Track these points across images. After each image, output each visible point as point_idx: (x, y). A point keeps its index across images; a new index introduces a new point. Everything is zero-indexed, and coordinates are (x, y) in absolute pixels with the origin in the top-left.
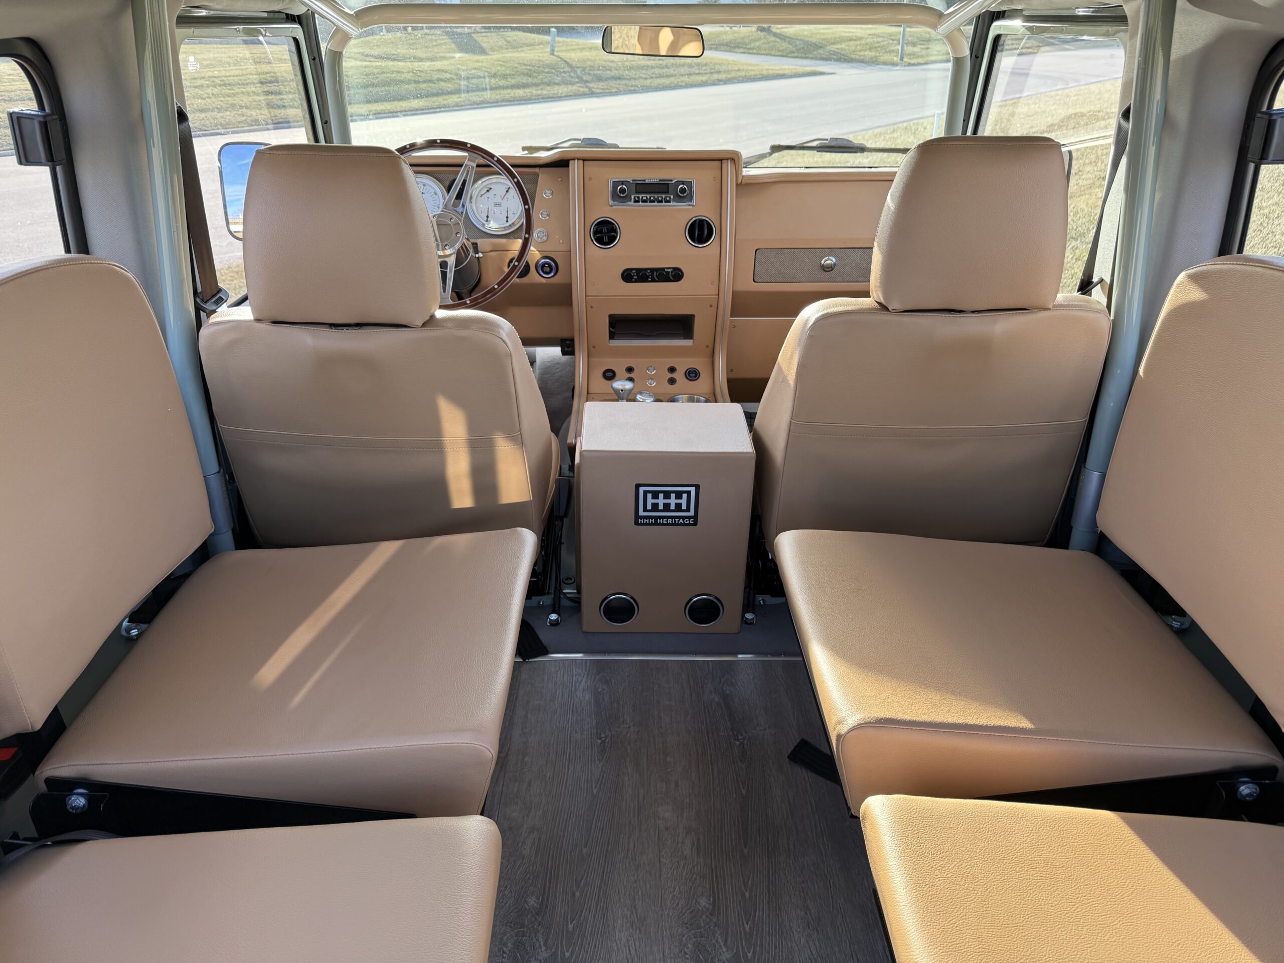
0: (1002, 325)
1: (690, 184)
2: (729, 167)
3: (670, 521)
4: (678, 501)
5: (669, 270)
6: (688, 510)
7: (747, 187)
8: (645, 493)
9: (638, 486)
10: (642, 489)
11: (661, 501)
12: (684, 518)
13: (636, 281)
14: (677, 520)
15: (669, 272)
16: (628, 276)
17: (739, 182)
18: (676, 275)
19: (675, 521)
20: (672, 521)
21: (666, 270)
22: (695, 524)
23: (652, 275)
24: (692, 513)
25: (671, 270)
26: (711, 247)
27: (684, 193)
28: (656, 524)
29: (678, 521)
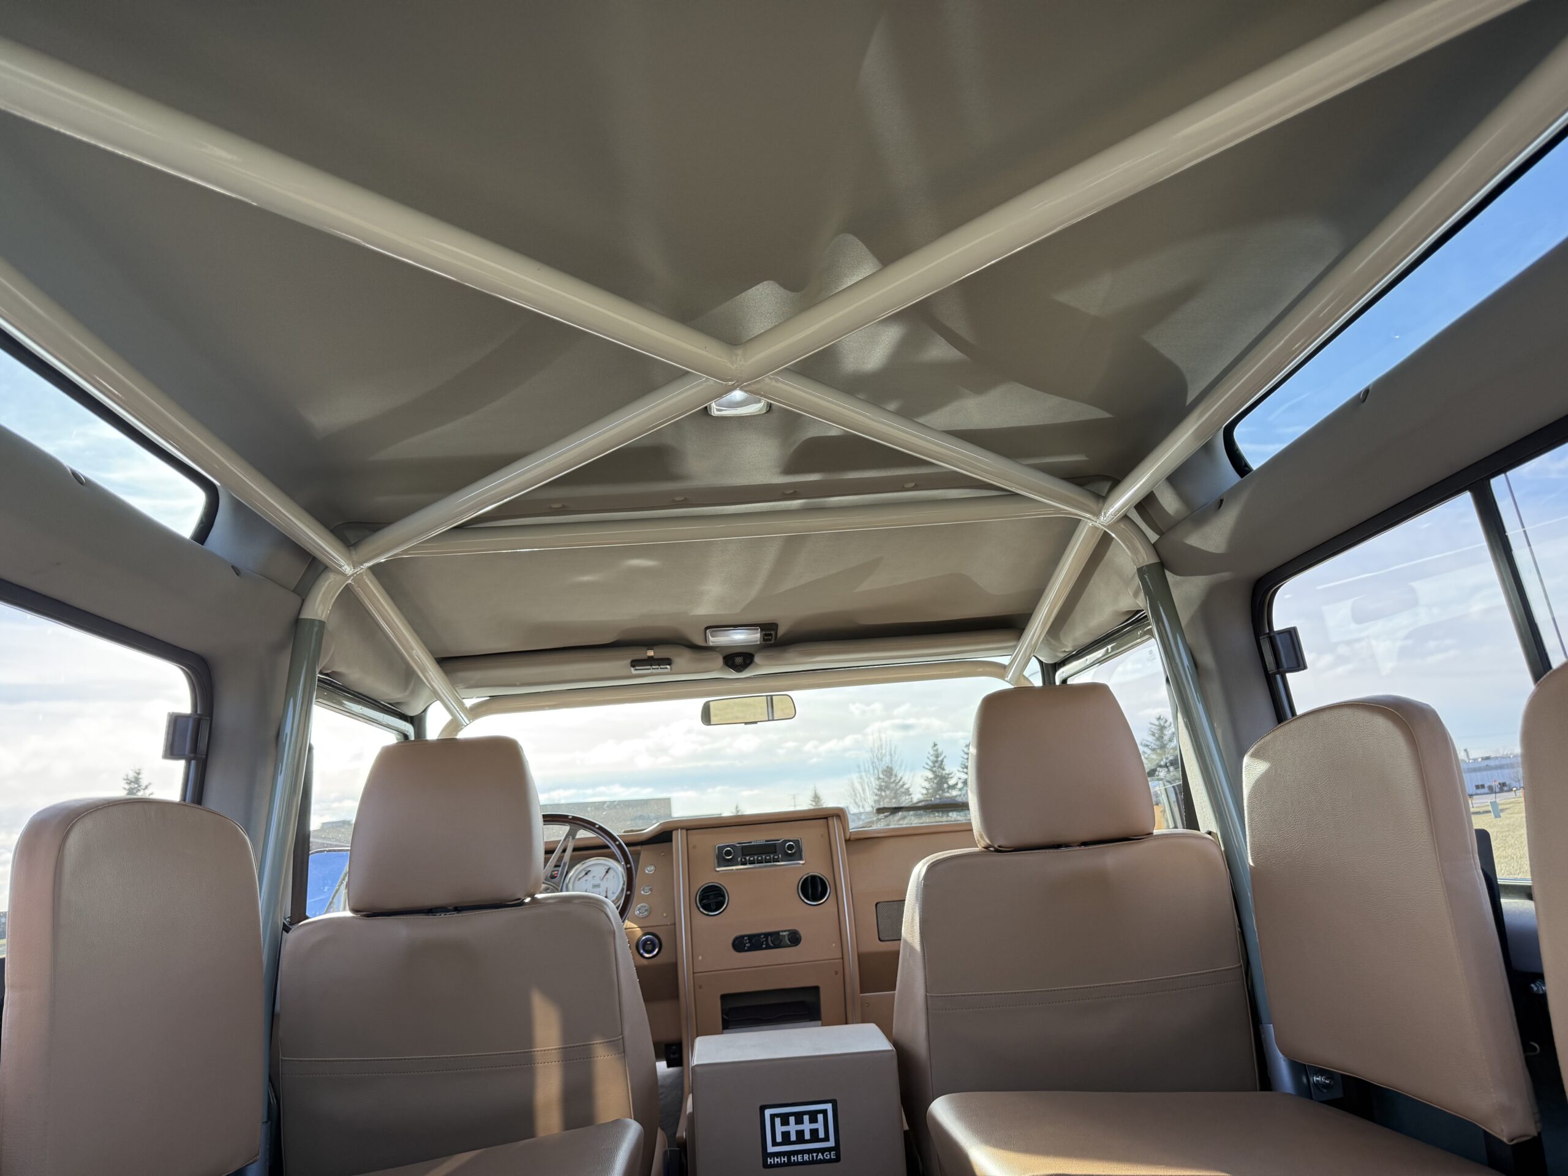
0: (1113, 858)
1: (797, 842)
2: (835, 823)
5: (784, 933)
7: (859, 842)
13: (750, 950)
15: (784, 936)
16: (741, 944)
17: (848, 837)
18: (795, 939)
21: (781, 934)
23: (767, 940)
25: (787, 933)
26: (827, 903)
27: (793, 852)
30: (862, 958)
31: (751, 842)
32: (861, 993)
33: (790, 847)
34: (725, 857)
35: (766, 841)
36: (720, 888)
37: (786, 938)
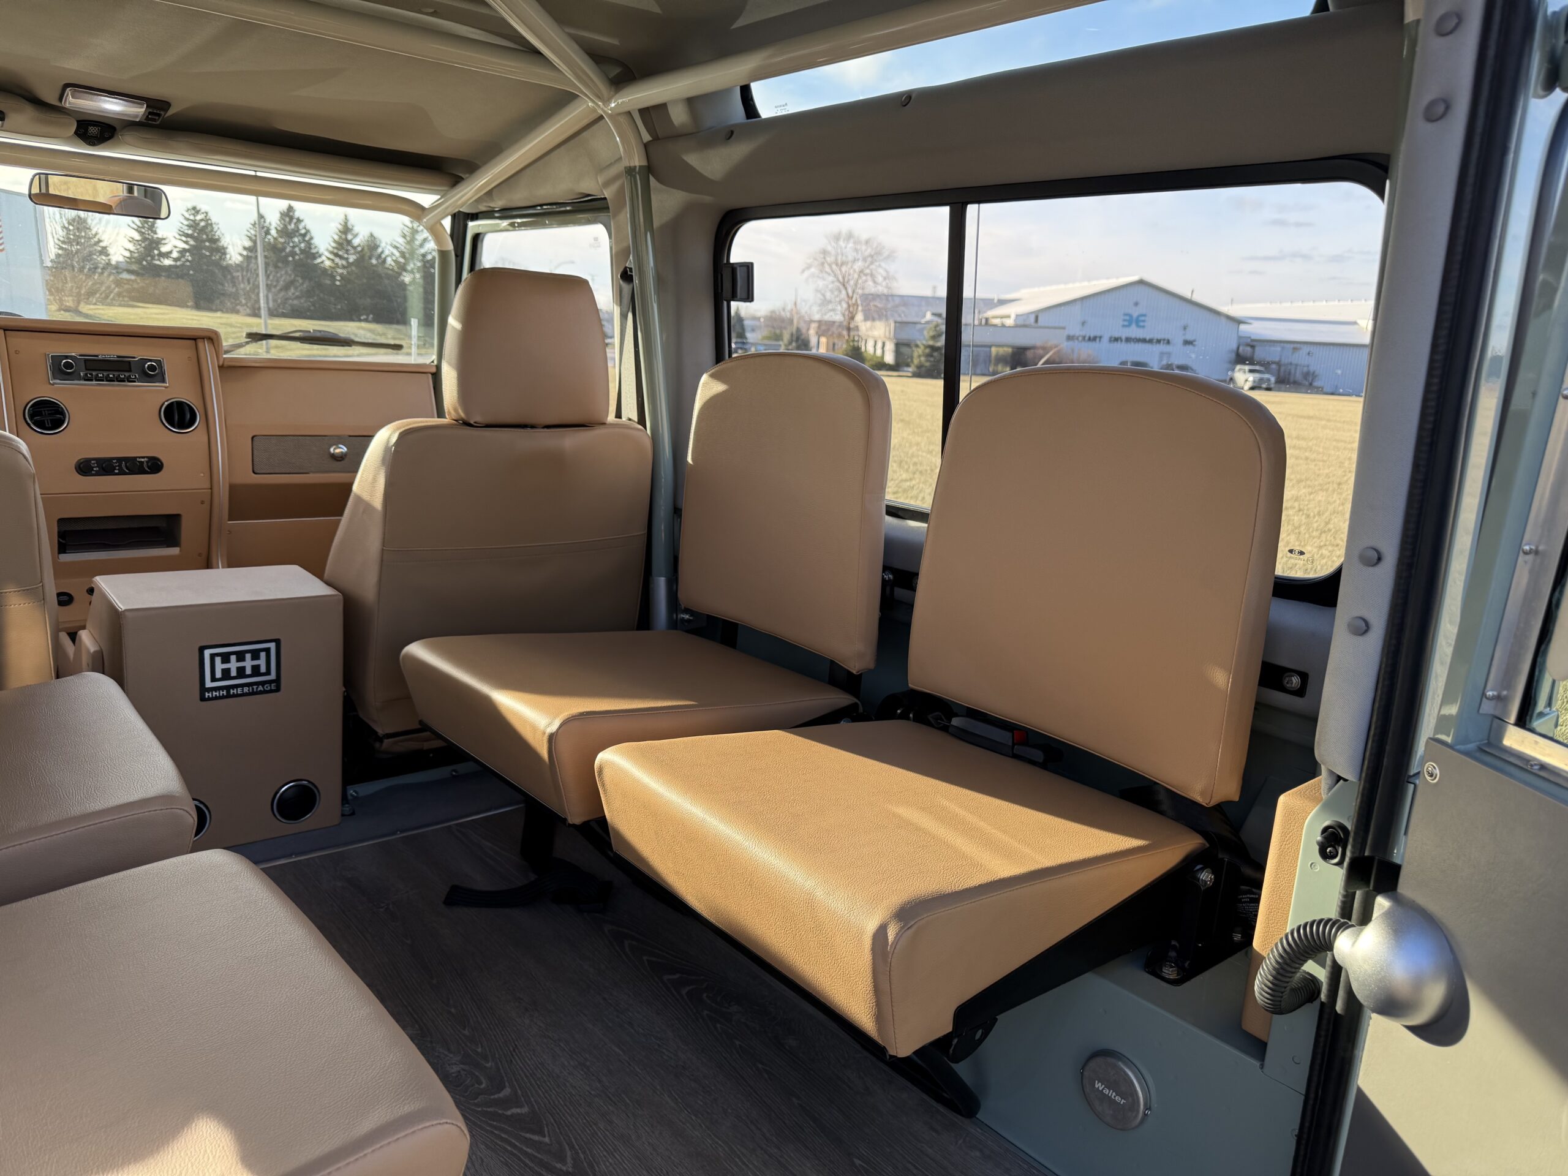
0: (571, 441)
1: (159, 362)
2: (206, 348)
3: (246, 690)
4: (256, 663)
5: (143, 460)
6: (268, 673)
7: (232, 370)
8: (213, 656)
9: (202, 650)
10: (207, 653)
11: (233, 665)
12: (263, 683)
13: (98, 474)
14: (255, 687)
15: (143, 462)
16: (85, 468)
17: (221, 363)
18: (154, 466)
19: (253, 689)
20: (249, 690)
21: (138, 459)
22: (278, 689)
23: (120, 466)
24: (273, 676)
25: (146, 459)
26: (195, 434)
27: (152, 373)
28: (228, 696)
29: (257, 688)
30: (233, 489)
31: (97, 356)
32: (229, 521)
33: (152, 368)
34: (63, 369)
35: (118, 357)
36: (57, 404)
37: (145, 464)
